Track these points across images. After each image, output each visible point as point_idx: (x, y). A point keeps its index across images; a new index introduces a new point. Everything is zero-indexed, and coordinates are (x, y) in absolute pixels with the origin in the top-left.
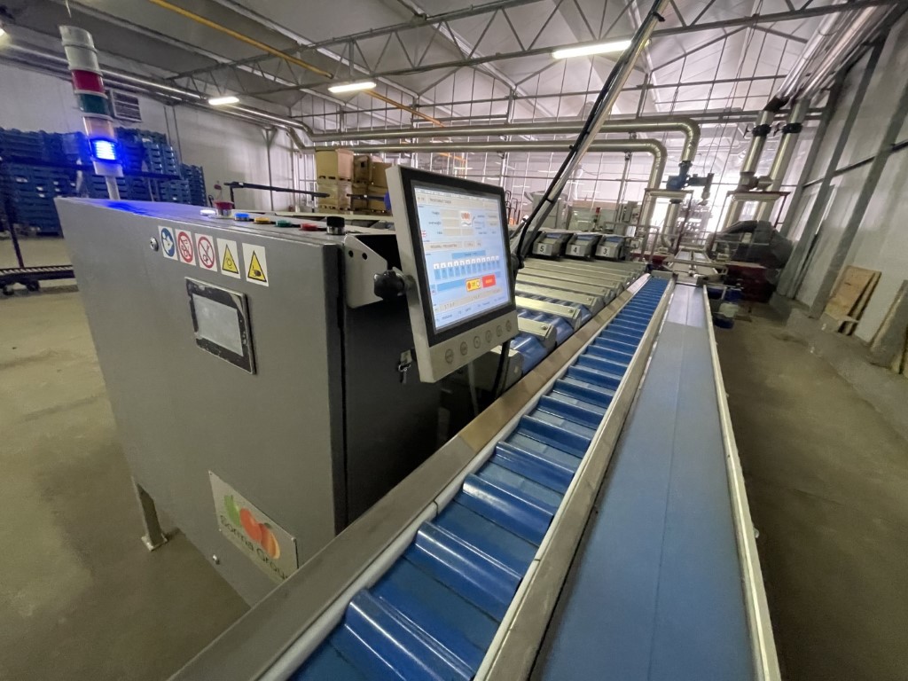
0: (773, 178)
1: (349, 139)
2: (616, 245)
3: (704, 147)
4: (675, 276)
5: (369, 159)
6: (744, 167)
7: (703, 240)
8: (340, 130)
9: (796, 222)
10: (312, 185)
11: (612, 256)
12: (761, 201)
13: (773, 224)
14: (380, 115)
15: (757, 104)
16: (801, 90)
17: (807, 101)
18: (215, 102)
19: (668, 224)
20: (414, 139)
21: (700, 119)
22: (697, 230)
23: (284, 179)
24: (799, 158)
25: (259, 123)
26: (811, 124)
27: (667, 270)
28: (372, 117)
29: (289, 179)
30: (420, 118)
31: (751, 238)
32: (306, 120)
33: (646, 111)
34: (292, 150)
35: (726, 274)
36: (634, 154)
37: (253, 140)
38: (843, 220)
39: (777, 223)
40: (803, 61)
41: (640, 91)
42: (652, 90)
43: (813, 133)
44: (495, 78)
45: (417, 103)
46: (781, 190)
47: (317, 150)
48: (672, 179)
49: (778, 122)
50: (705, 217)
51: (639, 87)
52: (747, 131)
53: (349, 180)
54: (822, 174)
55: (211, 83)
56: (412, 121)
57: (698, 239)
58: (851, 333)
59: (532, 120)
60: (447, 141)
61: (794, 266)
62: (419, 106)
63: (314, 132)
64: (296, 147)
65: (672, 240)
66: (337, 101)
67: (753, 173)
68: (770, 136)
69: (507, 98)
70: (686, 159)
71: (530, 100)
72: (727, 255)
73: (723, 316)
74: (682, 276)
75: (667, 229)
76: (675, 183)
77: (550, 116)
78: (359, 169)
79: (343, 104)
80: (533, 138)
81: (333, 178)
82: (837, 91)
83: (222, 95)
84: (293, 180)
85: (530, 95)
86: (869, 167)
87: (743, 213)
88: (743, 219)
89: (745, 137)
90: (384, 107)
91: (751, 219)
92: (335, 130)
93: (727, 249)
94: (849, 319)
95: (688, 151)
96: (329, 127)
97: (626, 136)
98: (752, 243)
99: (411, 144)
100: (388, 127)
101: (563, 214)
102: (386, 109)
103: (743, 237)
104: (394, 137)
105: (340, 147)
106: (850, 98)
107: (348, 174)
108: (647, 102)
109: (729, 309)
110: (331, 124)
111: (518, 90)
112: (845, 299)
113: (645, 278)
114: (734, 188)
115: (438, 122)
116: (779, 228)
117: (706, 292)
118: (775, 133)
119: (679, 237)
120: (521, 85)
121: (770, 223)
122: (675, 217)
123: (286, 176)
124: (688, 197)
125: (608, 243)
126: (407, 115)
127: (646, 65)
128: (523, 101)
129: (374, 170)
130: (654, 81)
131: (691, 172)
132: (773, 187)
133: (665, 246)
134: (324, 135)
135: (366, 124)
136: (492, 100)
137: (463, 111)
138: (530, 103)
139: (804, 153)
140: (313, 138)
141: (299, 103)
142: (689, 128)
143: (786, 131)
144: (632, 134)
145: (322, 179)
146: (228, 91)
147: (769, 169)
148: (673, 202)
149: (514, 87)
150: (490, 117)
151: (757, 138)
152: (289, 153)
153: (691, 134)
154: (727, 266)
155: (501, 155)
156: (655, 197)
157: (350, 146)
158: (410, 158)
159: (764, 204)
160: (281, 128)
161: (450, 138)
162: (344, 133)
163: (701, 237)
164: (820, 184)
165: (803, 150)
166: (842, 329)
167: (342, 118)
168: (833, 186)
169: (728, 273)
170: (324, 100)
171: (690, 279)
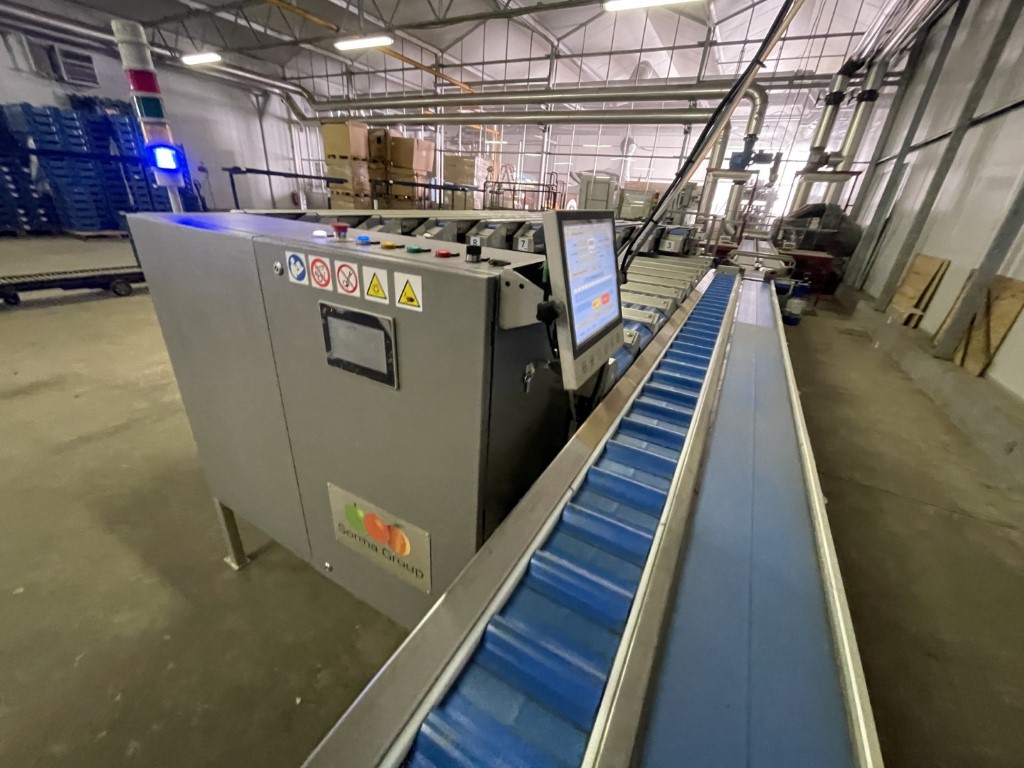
0: (845, 153)
1: (359, 108)
2: (681, 238)
3: (772, 116)
4: (742, 271)
5: (386, 134)
6: (814, 142)
7: (767, 225)
8: (348, 96)
9: (866, 204)
10: (317, 165)
11: (676, 251)
12: (831, 181)
13: (843, 208)
14: (396, 77)
15: (832, 66)
16: (879, 51)
17: (885, 63)
18: (191, 60)
19: (731, 208)
20: (439, 108)
21: (767, 84)
22: (761, 214)
23: (284, 158)
24: (873, 129)
25: (245, 86)
26: (888, 90)
27: (732, 264)
28: (386, 79)
29: (289, 159)
30: (445, 81)
31: (819, 223)
32: (304, 83)
33: (708, 74)
34: (290, 122)
35: (793, 267)
36: (693, 126)
37: (241, 109)
38: (916, 203)
39: (847, 206)
40: (883, 18)
41: (702, 49)
42: (716, 48)
43: (890, 102)
44: (533, 30)
45: (441, 62)
46: (852, 170)
47: (323, 122)
48: (735, 156)
49: (853, 88)
50: (771, 199)
51: (701, 44)
52: (818, 99)
53: (364, 160)
54: (897, 150)
55: (182, 35)
56: (436, 85)
57: (763, 225)
58: (916, 326)
59: (577, 84)
60: (479, 111)
61: (862, 253)
62: (443, 66)
63: (316, 98)
64: (294, 117)
65: (736, 228)
66: (341, 59)
67: (824, 148)
68: (843, 105)
69: (547, 57)
70: (751, 132)
71: (575, 59)
72: (794, 244)
73: (790, 313)
74: (748, 269)
75: (730, 213)
76: (739, 161)
77: (598, 79)
78: (375, 146)
79: (349, 63)
80: (578, 107)
81: (345, 158)
82: (917, 51)
83: (199, 50)
84: (294, 159)
85: (576, 53)
86: (946, 142)
87: (812, 193)
88: (811, 202)
89: (818, 106)
90: (401, 67)
91: (820, 202)
92: (341, 97)
93: (793, 237)
94: (915, 311)
95: (754, 122)
96: (333, 92)
97: (685, 104)
98: (820, 230)
99: (435, 115)
100: (407, 92)
101: (615, 197)
102: (403, 70)
103: (810, 223)
104: (414, 105)
105: (349, 117)
106: (931, 60)
107: (363, 153)
108: (709, 63)
109: (796, 305)
110: (335, 88)
111: (561, 46)
112: (912, 290)
113: (711, 273)
114: (802, 166)
115: (467, 88)
116: (848, 212)
117: (774, 288)
118: (849, 102)
119: (742, 223)
120: (565, 40)
121: (839, 206)
122: (738, 200)
123: (285, 154)
124: (754, 177)
125: (671, 237)
126: (429, 77)
127: (709, 17)
128: (566, 60)
129: (392, 147)
130: (718, 37)
131: (757, 148)
132: (844, 166)
133: (727, 233)
134: (328, 102)
135: (379, 89)
136: (529, 60)
137: (496, 72)
138: (575, 63)
139: (879, 123)
140: (315, 107)
141: (293, 60)
142: (756, 95)
143: (860, 99)
144: (692, 102)
145: (332, 160)
146: (206, 46)
147: (841, 142)
148: (737, 183)
149: (556, 43)
150: (528, 80)
151: (830, 107)
152: (286, 126)
153: (758, 101)
154: (795, 257)
155: (542, 127)
156: (716, 177)
157: (361, 117)
158: (436, 131)
159: (834, 185)
160: (276, 94)
161: (482, 107)
162: (354, 101)
163: (766, 223)
164: (895, 160)
165: (879, 120)
166: (907, 323)
167: (349, 81)
168: (907, 164)
169: (796, 266)
170: (326, 57)
171: (756, 273)
